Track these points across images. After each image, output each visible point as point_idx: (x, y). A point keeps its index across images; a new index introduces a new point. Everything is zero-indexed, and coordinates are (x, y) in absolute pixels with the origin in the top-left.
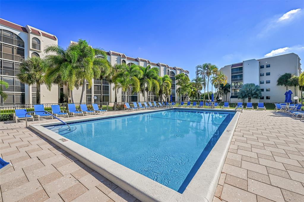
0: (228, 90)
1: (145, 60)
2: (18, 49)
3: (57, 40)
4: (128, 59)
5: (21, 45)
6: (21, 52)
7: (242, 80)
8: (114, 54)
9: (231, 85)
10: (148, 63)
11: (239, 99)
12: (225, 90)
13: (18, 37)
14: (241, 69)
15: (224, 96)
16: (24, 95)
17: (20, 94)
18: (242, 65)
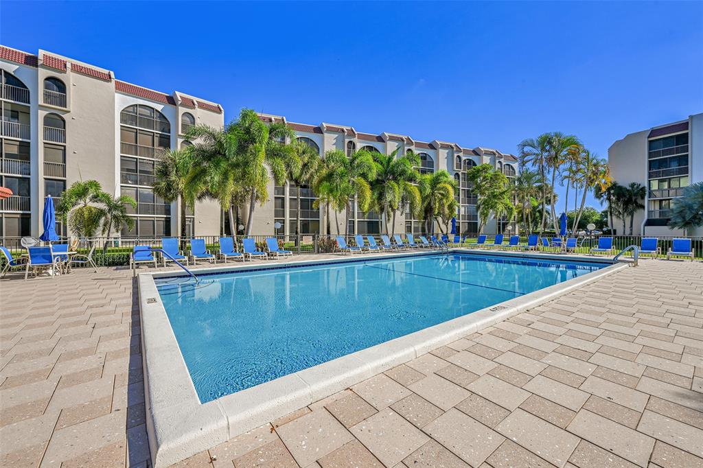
0: (636, 203)
1: (401, 136)
2: (161, 137)
3: (223, 112)
4: (362, 137)
5: (166, 129)
6: (165, 142)
7: (685, 171)
8: (330, 130)
9: (647, 189)
10: (408, 144)
11: (673, 228)
12: (626, 204)
13: (161, 116)
14: (684, 139)
15: (624, 221)
16: (170, 221)
17: (163, 219)
18: (688, 129)
